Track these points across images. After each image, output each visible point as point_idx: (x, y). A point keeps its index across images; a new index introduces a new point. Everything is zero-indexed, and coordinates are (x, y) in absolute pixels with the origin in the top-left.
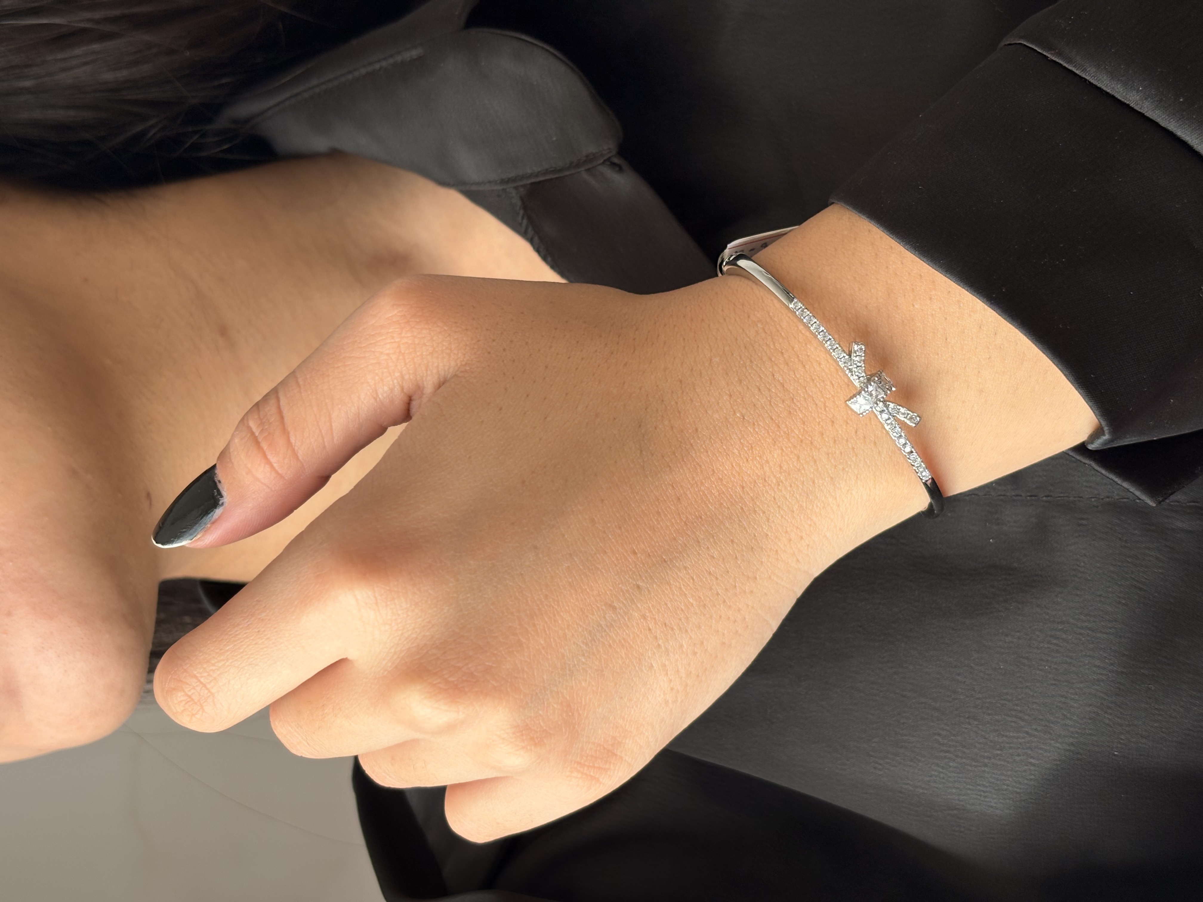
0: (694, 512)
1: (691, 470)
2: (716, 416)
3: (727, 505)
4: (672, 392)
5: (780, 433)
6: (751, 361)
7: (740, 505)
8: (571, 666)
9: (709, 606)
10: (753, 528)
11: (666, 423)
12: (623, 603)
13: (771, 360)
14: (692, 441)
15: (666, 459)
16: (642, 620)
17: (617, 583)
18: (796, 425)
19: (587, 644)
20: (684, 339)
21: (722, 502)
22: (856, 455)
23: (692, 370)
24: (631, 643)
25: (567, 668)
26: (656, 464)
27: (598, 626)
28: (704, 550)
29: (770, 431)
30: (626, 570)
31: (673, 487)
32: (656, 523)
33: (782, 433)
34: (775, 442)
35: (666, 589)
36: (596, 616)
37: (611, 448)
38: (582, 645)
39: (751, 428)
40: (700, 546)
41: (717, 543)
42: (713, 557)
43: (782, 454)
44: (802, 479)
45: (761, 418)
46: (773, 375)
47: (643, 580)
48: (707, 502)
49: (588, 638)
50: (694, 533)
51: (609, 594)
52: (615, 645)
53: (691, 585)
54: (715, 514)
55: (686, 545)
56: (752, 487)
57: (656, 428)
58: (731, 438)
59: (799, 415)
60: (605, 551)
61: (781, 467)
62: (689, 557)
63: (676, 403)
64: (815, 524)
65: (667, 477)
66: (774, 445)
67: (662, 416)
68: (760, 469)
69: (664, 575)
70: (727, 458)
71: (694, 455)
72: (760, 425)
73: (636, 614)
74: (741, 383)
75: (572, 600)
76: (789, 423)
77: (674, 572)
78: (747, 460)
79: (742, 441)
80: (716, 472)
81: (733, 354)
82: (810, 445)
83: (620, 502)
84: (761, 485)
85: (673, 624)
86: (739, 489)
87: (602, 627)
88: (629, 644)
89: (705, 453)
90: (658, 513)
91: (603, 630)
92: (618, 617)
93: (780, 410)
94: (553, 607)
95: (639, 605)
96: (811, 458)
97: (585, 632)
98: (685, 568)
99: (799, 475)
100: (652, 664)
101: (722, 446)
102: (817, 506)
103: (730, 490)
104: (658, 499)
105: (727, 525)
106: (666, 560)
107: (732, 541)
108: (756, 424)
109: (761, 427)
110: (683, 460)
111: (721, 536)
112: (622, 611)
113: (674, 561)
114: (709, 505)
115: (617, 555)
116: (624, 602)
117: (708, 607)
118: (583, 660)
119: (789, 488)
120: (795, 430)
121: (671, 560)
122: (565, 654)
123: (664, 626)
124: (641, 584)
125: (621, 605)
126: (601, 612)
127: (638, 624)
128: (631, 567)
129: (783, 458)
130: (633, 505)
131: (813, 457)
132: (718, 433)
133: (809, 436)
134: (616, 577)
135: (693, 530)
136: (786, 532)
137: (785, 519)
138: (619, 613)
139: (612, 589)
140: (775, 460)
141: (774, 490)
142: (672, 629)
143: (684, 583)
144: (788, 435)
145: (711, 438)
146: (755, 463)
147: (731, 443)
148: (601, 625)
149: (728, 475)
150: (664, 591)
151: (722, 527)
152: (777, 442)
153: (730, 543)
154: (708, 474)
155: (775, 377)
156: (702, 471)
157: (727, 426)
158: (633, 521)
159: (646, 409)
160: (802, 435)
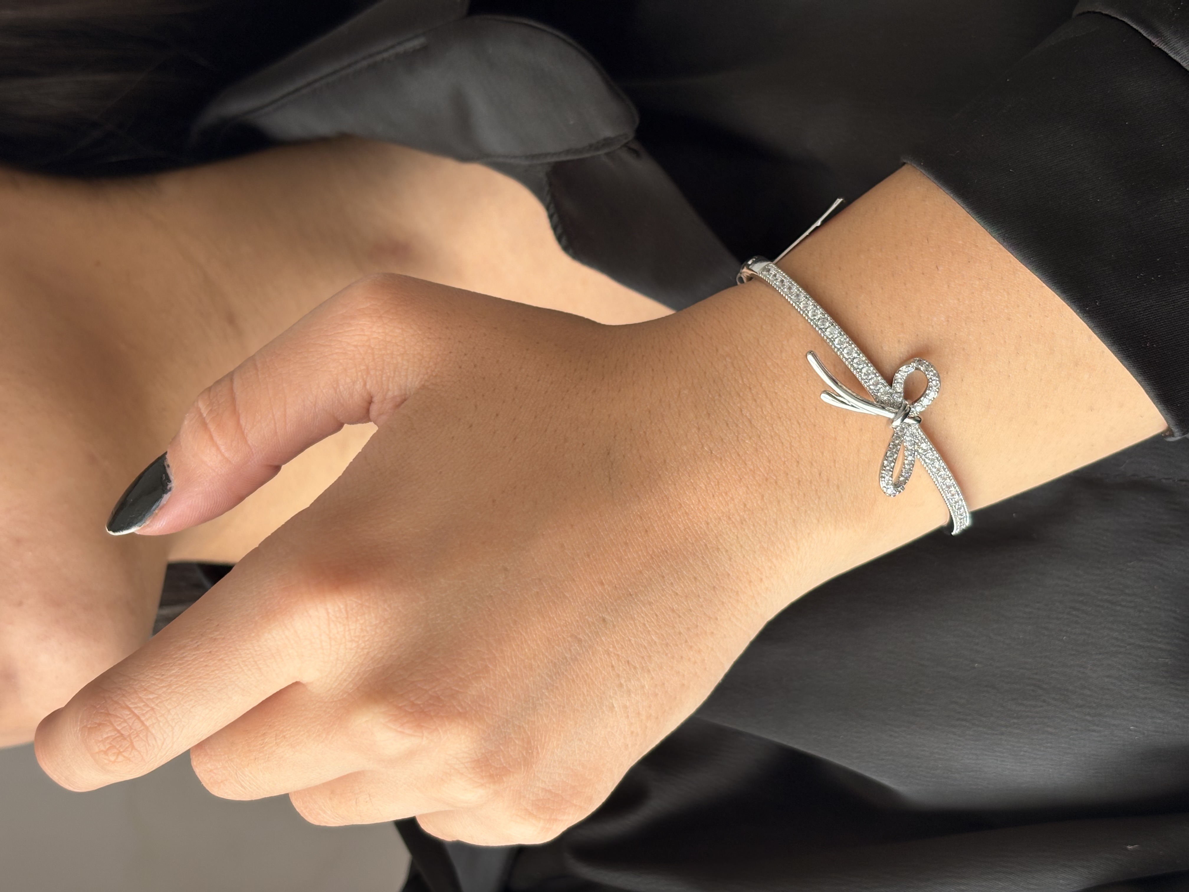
0: (660, 546)
1: (659, 502)
2: (685, 448)
3: (692, 540)
4: (641, 422)
5: (746, 470)
6: (720, 395)
7: (704, 541)
8: (535, 699)
9: (672, 645)
10: (716, 566)
11: (635, 452)
12: (589, 636)
13: (739, 395)
14: (660, 473)
15: (635, 489)
16: (605, 655)
17: (584, 614)
18: (762, 463)
19: (551, 677)
20: (653, 370)
21: (687, 537)
22: (819, 498)
23: (661, 401)
24: (594, 679)
25: (531, 701)
26: (625, 493)
27: (563, 659)
28: (668, 585)
29: (736, 467)
30: (592, 600)
31: (641, 517)
32: (623, 554)
33: (748, 470)
34: (741, 479)
35: (630, 624)
36: (562, 647)
37: (580, 473)
38: (547, 678)
39: (718, 463)
40: (664, 581)
41: (681, 579)
42: (677, 594)
43: (747, 492)
44: (765, 518)
45: (728, 454)
46: (741, 411)
47: (609, 613)
48: (673, 536)
49: (553, 670)
50: (660, 567)
51: (576, 626)
52: (579, 679)
53: (655, 622)
54: (680, 548)
55: (651, 580)
56: (716, 524)
57: (624, 456)
58: (698, 472)
59: (765, 453)
60: (574, 580)
61: (745, 505)
62: (654, 592)
63: (645, 433)
64: (775, 566)
65: (635, 507)
66: (740, 483)
67: (631, 445)
68: (725, 505)
69: (629, 608)
70: (694, 492)
71: (662, 487)
72: (727, 461)
73: (600, 649)
74: (709, 417)
75: (539, 628)
76: (756, 460)
77: (639, 607)
78: (713, 496)
79: (709, 475)
80: (683, 505)
81: (701, 388)
82: (774, 484)
83: (590, 529)
84: (726, 523)
85: (636, 662)
86: (704, 526)
87: (567, 661)
88: (592, 679)
89: (673, 486)
90: (626, 544)
91: (568, 663)
92: (583, 651)
93: (746, 447)
94: (521, 634)
95: (603, 639)
96: (774, 498)
97: (551, 664)
98: (650, 603)
99: (763, 514)
100: (613, 704)
101: (690, 480)
102: (778, 548)
103: (695, 525)
104: (626, 530)
105: (691, 561)
106: (632, 593)
107: (695, 579)
108: (723, 459)
109: (728, 463)
110: (651, 491)
111: (684, 572)
112: (587, 644)
113: (639, 595)
114: (675, 539)
115: (585, 585)
116: (590, 634)
117: (670, 646)
118: (547, 694)
119: (752, 527)
120: (760, 468)
121: (636, 595)
122: (530, 685)
123: (627, 664)
124: (607, 617)
125: (587, 638)
126: (567, 644)
127: (601, 659)
128: (598, 598)
129: (748, 495)
130: (602, 534)
131: (777, 498)
132: (686, 466)
133: (775, 475)
134: (583, 607)
135: (658, 564)
136: (747, 573)
137: (747, 559)
138: (584, 646)
139: (579, 619)
140: (740, 498)
141: (737, 528)
142: (635, 668)
143: (648, 619)
144: (754, 472)
145: (679, 470)
146: (721, 499)
147: (699, 478)
148: (566, 658)
149: (694, 510)
150: (628, 626)
151: (686, 563)
152: (743, 480)
153: (693, 580)
154: (676, 508)
155: (743, 412)
156: (669, 504)
157: (695, 459)
158: (602, 549)
159: (614, 437)
160: (768, 474)
